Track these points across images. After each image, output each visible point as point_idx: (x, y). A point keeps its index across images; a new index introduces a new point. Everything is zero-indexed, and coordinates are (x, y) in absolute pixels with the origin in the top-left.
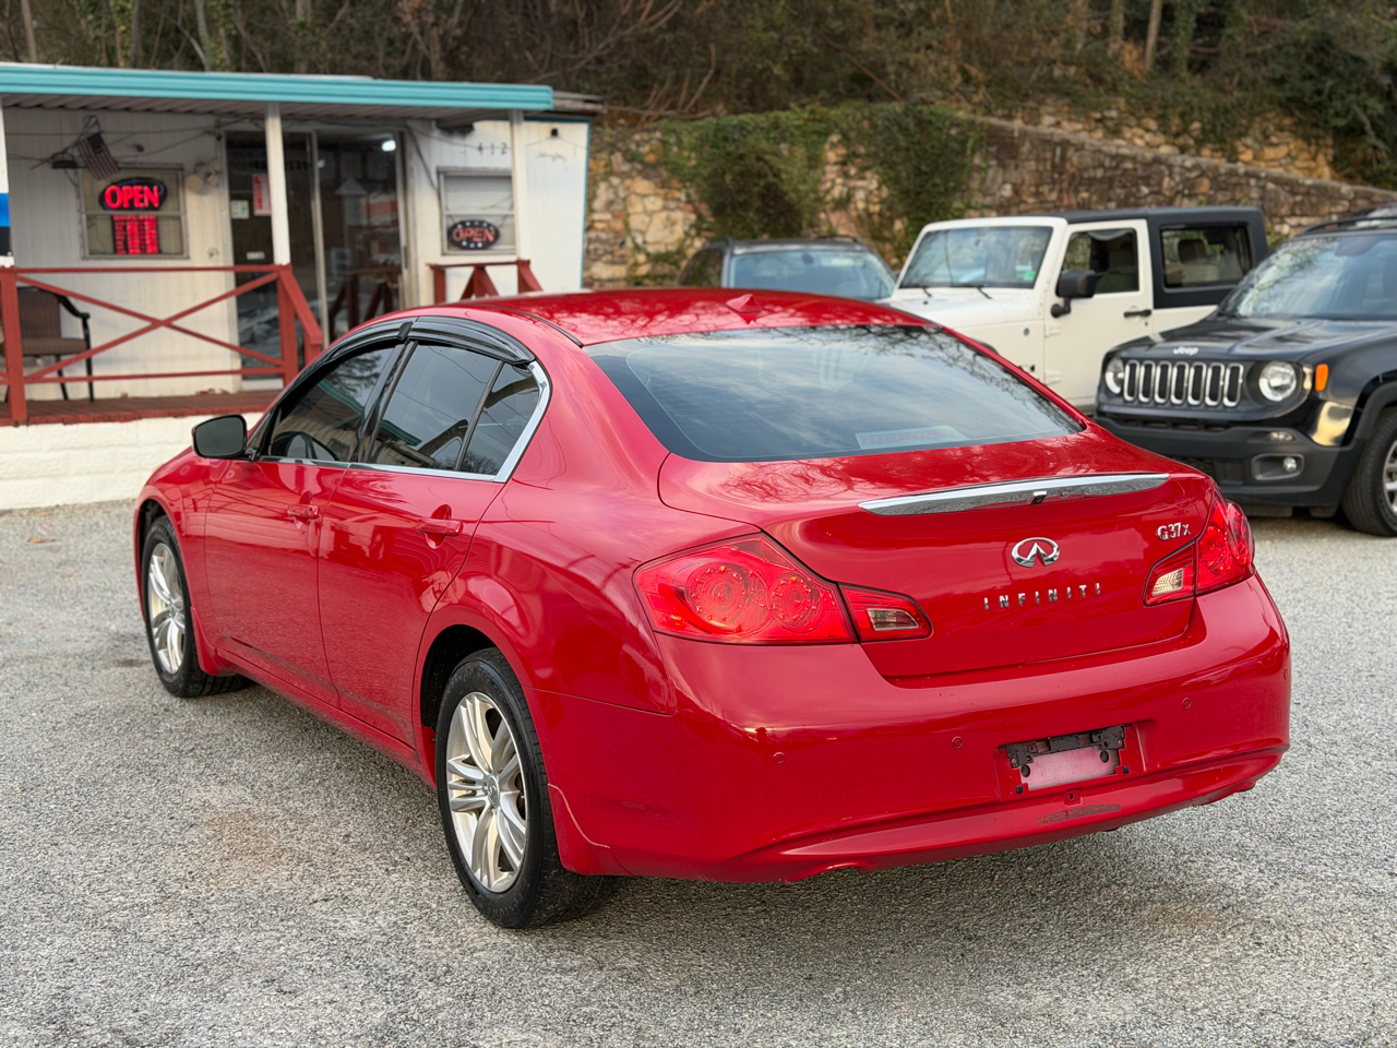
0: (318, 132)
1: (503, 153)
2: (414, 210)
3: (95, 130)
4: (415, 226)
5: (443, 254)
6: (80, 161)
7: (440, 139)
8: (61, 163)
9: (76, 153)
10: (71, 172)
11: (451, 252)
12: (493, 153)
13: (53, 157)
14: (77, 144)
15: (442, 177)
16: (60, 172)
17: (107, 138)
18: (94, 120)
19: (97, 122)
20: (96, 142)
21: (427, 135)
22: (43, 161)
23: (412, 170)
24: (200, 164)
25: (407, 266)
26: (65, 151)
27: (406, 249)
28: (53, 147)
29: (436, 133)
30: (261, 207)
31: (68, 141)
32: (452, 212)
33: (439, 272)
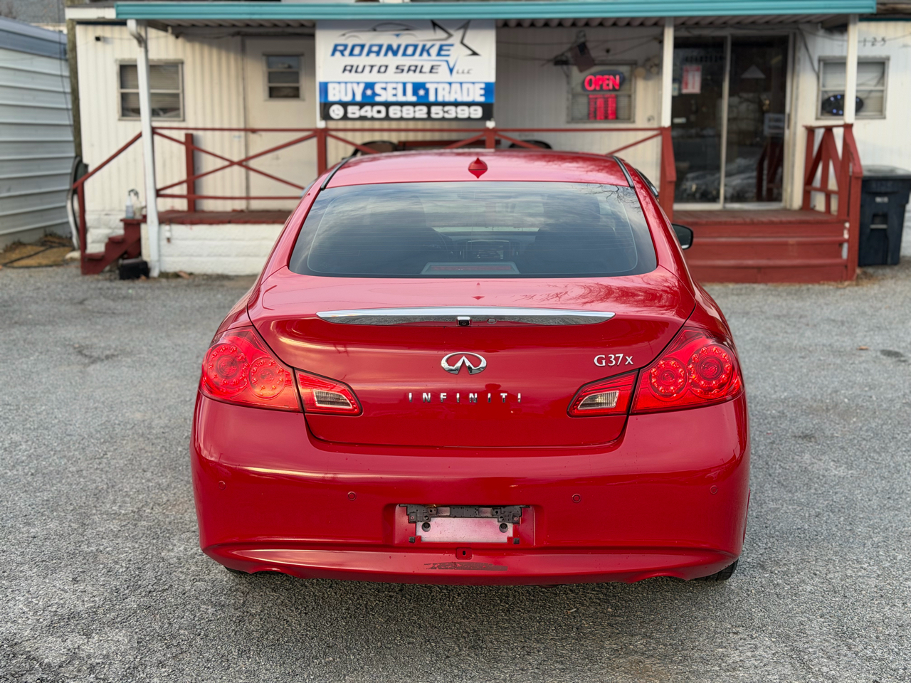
0: (733, 36)
1: (873, 45)
2: (797, 88)
3: (582, 40)
4: (797, 99)
5: (817, 119)
6: (571, 60)
7: (823, 37)
8: (560, 62)
9: (569, 55)
10: (565, 67)
11: (823, 117)
12: (865, 45)
13: (556, 57)
14: (571, 49)
15: (822, 64)
16: (559, 67)
17: (590, 45)
18: (582, 34)
19: (584, 36)
20: (583, 48)
21: (814, 34)
22: (549, 61)
23: (799, 59)
24: (648, 60)
25: (789, 127)
26: (563, 54)
27: (789, 115)
28: (556, 51)
29: (821, 32)
30: (686, 88)
31: (566, 47)
32: (828, 88)
33: (811, 131)
